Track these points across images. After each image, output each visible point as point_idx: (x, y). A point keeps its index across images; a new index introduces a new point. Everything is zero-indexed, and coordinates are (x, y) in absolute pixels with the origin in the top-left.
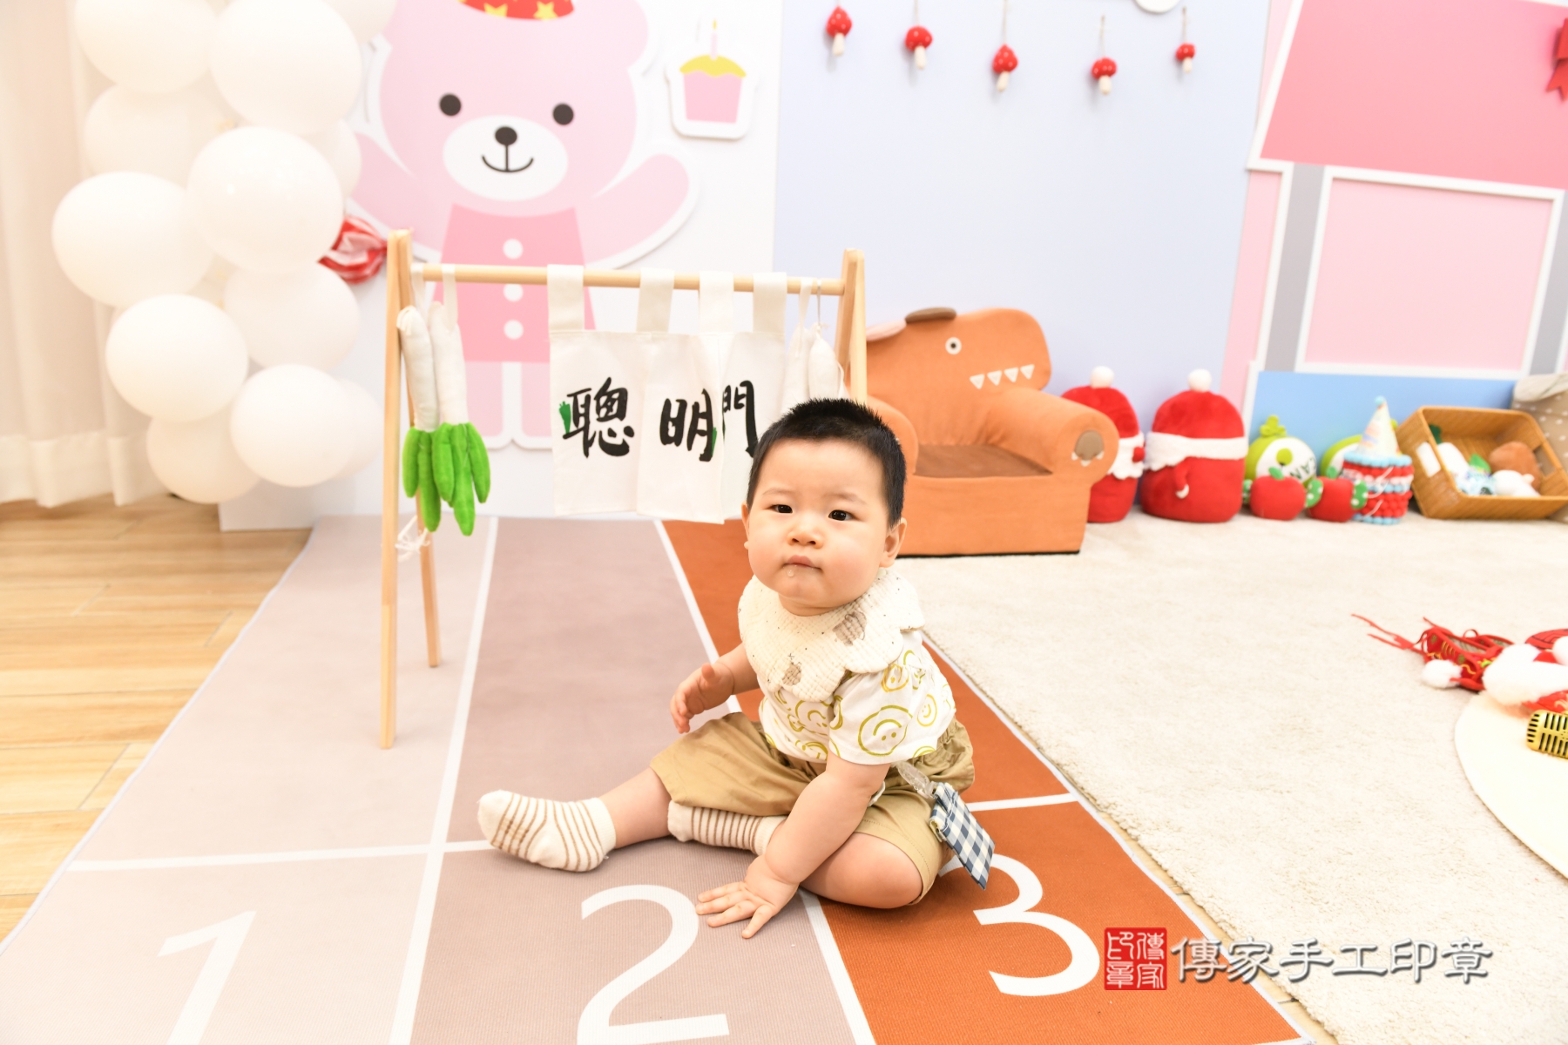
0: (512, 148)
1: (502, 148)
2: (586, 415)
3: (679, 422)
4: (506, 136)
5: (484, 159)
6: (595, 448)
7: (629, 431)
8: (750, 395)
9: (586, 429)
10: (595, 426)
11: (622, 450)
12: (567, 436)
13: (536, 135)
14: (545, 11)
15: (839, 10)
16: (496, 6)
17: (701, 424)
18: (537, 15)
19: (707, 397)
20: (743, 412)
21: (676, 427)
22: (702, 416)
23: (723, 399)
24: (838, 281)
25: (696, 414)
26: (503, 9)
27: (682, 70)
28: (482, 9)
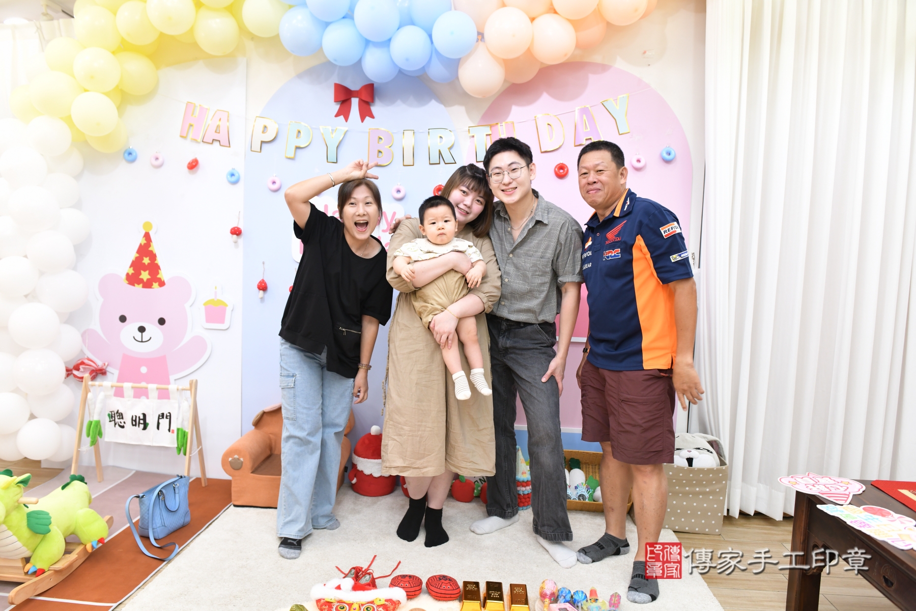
0: (143, 334)
1: (140, 334)
2: (115, 417)
4: (142, 329)
5: (134, 337)
6: (117, 425)
7: (124, 423)
8: (170, 416)
9: (114, 420)
10: (117, 420)
11: (123, 427)
12: (110, 421)
13: (153, 329)
14: (155, 285)
15: (263, 280)
16: (138, 284)
17: (142, 422)
18: (153, 287)
19: (144, 415)
20: (168, 420)
21: (135, 422)
22: (142, 419)
23: (159, 416)
24: (188, 387)
25: (140, 419)
26: (141, 285)
27: (204, 304)
28: (134, 286)
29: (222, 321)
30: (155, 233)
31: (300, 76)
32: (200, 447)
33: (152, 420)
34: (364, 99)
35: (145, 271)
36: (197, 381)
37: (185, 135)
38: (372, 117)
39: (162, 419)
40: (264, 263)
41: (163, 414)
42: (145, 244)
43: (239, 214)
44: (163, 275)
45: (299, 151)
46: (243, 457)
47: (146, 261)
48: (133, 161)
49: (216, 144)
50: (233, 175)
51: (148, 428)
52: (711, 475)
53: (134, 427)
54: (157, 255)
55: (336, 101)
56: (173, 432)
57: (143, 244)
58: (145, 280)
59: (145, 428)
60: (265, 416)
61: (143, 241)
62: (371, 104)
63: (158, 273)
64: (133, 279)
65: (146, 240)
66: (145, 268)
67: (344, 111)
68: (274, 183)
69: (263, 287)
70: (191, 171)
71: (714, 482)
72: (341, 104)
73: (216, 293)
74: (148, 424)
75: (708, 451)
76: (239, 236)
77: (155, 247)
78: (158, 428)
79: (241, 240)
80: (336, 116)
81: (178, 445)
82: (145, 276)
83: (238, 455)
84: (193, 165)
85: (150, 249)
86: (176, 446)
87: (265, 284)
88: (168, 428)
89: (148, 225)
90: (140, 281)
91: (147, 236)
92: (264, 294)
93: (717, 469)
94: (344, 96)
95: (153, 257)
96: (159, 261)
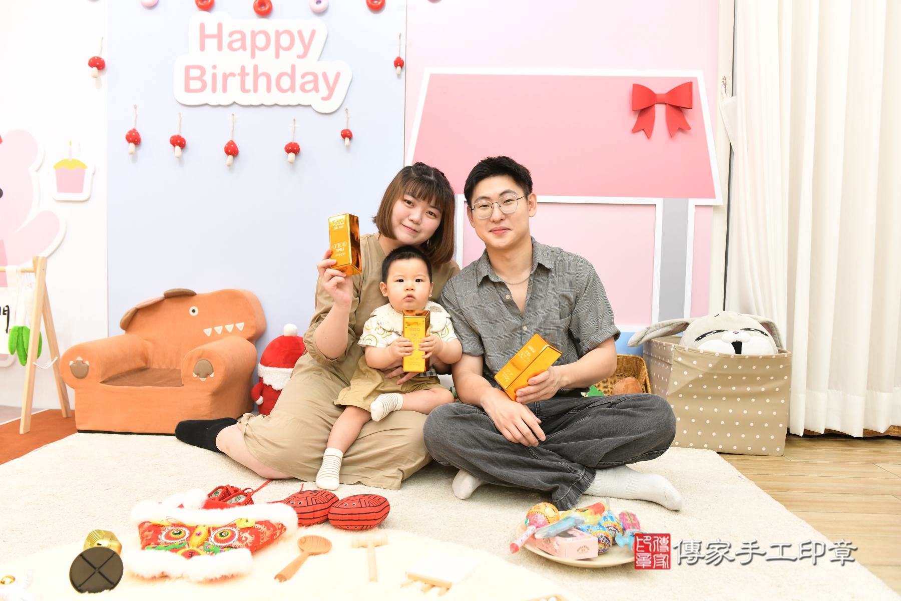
15: (134, 130)
27: (55, 167)
29: (80, 189)
40: (135, 107)
43: (101, 40)
46: (89, 359)
52: (768, 367)
60: (139, 315)
69: (134, 138)
71: (772, 378)
73: (70, 150)
75: (762, 332)
76: (99, 71)
79: (105, 76)
83: (82, 356)
87: (137, 134)
92: (136, 147)
93: (777, 358)
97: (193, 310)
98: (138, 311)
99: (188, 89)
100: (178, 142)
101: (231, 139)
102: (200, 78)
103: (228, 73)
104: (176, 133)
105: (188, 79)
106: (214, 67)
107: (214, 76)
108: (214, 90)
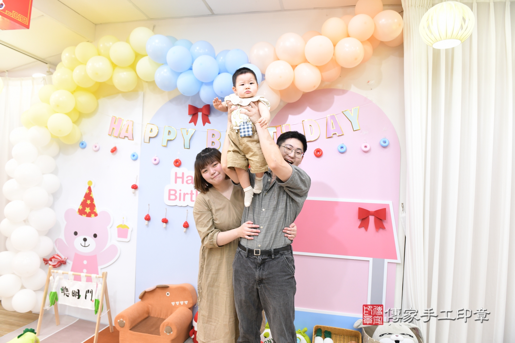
0: (86, 242)
1: (84, 242)
2: (64, 290)
3: (74, 293)
4: (85, 240)
5: (81, 244)
6: (65, 295)
7: (69, 294)
8: (92, 292)
9: (64, 292)
10: (65, 292)
11: (68, 296)
12: (62, 292)
13: (91, 240)
14: (93, 215)
15: (148, 215)
16: (84, 215)
17: (77, 294)
18: (91, 216)
19: (79, 291)
20: (91, 294)
21: (74, 294)
22: (77, 293)
23: (87, 291)
24: (101, 276)
25: (76, 293)
26: (85, 215)
27: (117, 227)
28: (82, 215)
29: (126, 237)
30: (94, 187)
31: (171, 101)
32: (109, 310)
33: (82, 294)
34: (204, 113)
35: (88, 207)
36: (107, 273)
37: (110, 134)
38: (209, 123)
39: (88, 293)
40: (149, 205)
41: (89, 290)
42: (88, 193)
43: (137, 177)
44: (97, 210)
45: (169, 142)
46: (125, 320)
47: (89, 202)
48: (84, 148)
49: (126, 139)
50: (134, 156)
51: (81, 298)
53: (73, 297)
54: (94, 199)
55: (189, 114)
56: (93, 301)
57: (87, 193)
58: (88, 212)
59: (79, 298)
60: (146, 294)
61: (88, 191)
62: (209, 115)
63: (94, 209)
64: (82, 212)
65: (89, 190)
66: (88, 206)
67: (194, 120)
68: (155, 160)
69: (148, 218)
70: (113, 153)
72: (193, 116)
73: (123, 221)
74: (80, 296)
76: (135, 190)
77: (93, 195)
78: (86, 298)
79: (137, 192)
80: (190, 122)
81: (95, 309)
82: (88, 210)
83: (123, 319)
84: (114, 150)
85: (91, 195)
86: (94, 309)
88: (91, 299)
89: (90, 182)
90: (85, 213)
91: (89, 188)
92: (148, 222)
94: (194, 111)
95: (92, 200)
96: (95, 202)
97: (168, 294)
98: (145, 293)
99: (169, 199)
100: (165, 221)
101: (186, 221)
102: (174, 195)
103: (186, 193)
104: (164, 217)
105: (170, 195)
106: (180, 190)
107: (180, 194)
108: (180, 200)
